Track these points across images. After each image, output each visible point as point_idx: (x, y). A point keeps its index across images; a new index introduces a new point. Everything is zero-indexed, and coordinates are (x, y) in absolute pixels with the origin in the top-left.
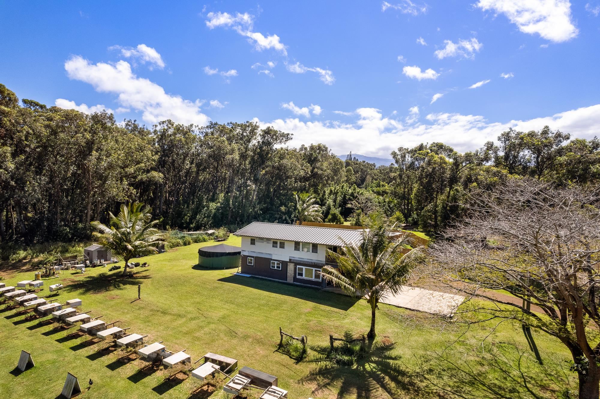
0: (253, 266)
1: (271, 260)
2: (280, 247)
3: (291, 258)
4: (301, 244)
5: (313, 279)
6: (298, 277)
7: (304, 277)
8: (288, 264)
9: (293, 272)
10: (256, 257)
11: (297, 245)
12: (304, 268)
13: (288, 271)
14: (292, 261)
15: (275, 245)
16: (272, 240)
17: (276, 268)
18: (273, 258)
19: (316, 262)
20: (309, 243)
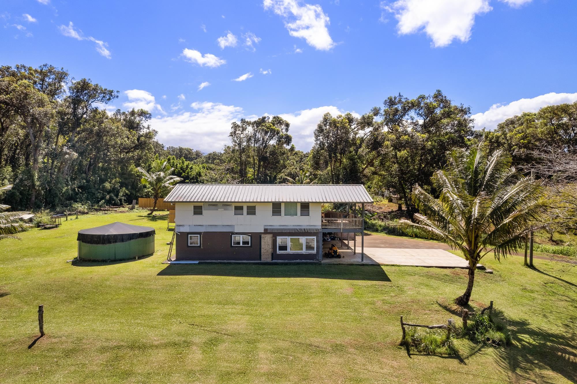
0: (200, 246)
1: (233, 233)
2: (248, 214)
3: (266, 228)
4: (283, 206)
5: (304, 251)
6: (278, 252)
7: (289, 251)
8: (262, 236)
9: (270, 246)
10: (204, 233)
11: (276, 207)
12: (289, 238)
13: (262, 247)
14: (269, 231)
15: (239, 211)
16: (234, 205)
17: (241, 245)
18: (236, 231)
19: (308, 228)
20: (296, 203)
